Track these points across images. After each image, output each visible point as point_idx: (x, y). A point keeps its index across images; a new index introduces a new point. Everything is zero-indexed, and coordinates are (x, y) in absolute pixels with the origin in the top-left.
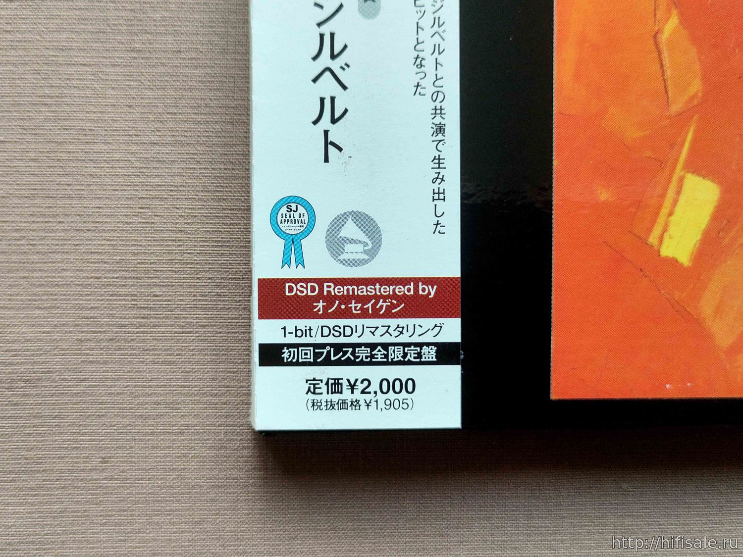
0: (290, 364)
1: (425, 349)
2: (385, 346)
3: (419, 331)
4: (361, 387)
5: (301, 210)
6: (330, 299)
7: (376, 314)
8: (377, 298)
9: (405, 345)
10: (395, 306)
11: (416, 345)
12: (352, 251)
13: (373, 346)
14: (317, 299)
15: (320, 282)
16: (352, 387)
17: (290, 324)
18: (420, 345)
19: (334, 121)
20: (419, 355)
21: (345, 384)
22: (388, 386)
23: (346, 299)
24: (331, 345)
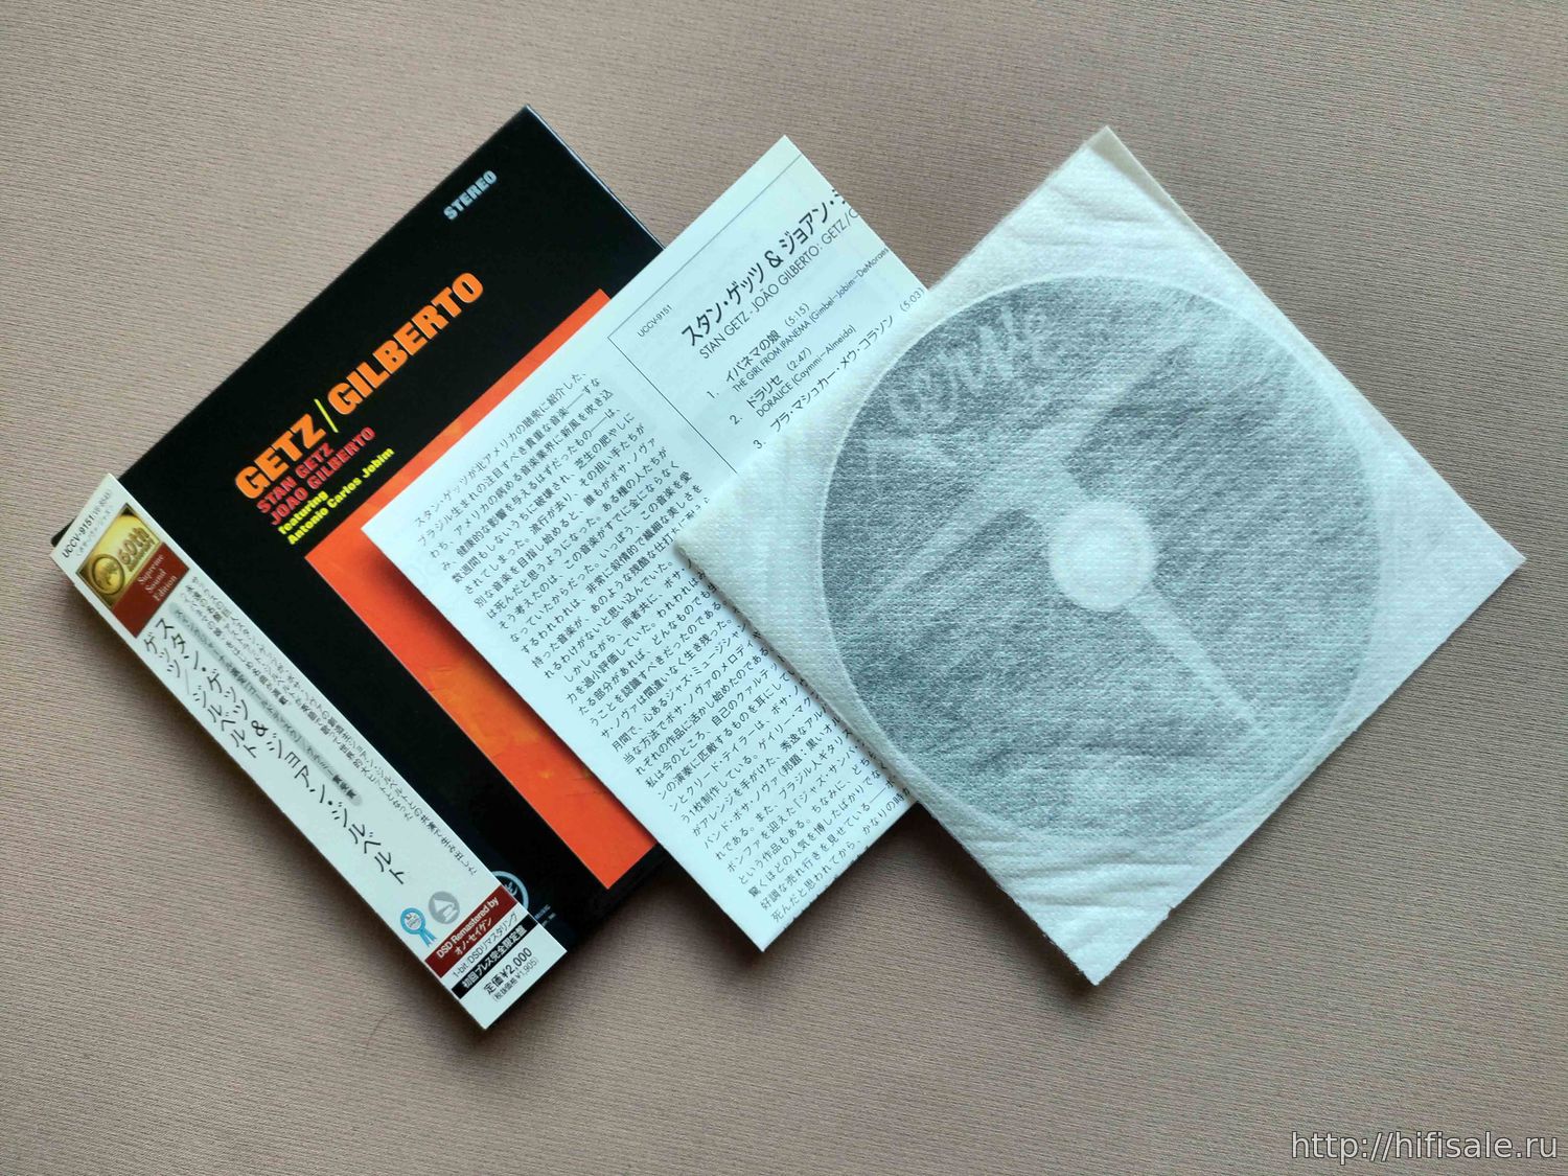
0: (471, 987)
1: (517, 930)
2: (500, 944)
3: (507, 925)
4: (508, 971)
5: (413, 914)
6: (459, 944)
7: (484, 934)
8: (477, 925)
9: (508, 936)
10: (487, 922)
11: (512, 931)
12: (449, 913)
13: (495, 949)
14: (454, 949)
15: (449, 939)
16: (505, 974)
17: (455, 969)
18: (514, 930)
19: (389, 863)
20: (518, 935)
21: (500, 975)
22: (519, 960)
23: (465, 938)
24: (480, 963)
